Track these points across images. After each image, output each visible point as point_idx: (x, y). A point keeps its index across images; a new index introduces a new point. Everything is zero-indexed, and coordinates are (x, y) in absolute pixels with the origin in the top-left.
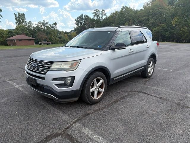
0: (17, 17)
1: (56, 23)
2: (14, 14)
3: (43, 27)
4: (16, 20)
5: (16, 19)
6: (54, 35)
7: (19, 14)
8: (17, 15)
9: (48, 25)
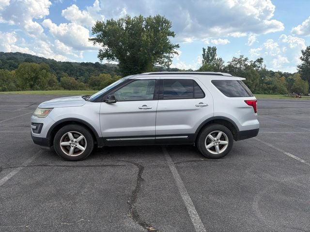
0: (206, 53)
1: (262, 59)
2: (203, 48)
3: (238, 66)
4: (203, 57)
5: (204, 55)
6: (255, 79)
7: (209, 48)
8: (206, 50)
9: (246, 63)
